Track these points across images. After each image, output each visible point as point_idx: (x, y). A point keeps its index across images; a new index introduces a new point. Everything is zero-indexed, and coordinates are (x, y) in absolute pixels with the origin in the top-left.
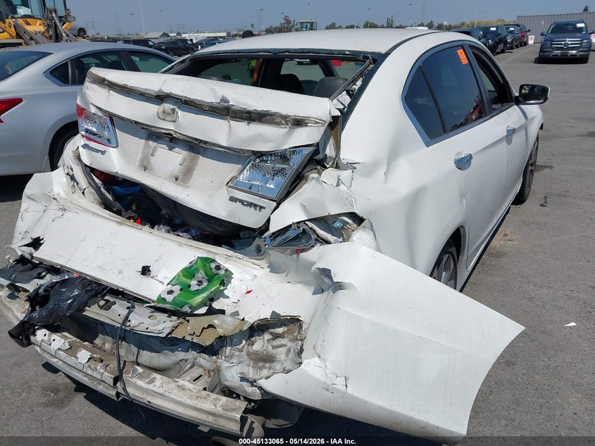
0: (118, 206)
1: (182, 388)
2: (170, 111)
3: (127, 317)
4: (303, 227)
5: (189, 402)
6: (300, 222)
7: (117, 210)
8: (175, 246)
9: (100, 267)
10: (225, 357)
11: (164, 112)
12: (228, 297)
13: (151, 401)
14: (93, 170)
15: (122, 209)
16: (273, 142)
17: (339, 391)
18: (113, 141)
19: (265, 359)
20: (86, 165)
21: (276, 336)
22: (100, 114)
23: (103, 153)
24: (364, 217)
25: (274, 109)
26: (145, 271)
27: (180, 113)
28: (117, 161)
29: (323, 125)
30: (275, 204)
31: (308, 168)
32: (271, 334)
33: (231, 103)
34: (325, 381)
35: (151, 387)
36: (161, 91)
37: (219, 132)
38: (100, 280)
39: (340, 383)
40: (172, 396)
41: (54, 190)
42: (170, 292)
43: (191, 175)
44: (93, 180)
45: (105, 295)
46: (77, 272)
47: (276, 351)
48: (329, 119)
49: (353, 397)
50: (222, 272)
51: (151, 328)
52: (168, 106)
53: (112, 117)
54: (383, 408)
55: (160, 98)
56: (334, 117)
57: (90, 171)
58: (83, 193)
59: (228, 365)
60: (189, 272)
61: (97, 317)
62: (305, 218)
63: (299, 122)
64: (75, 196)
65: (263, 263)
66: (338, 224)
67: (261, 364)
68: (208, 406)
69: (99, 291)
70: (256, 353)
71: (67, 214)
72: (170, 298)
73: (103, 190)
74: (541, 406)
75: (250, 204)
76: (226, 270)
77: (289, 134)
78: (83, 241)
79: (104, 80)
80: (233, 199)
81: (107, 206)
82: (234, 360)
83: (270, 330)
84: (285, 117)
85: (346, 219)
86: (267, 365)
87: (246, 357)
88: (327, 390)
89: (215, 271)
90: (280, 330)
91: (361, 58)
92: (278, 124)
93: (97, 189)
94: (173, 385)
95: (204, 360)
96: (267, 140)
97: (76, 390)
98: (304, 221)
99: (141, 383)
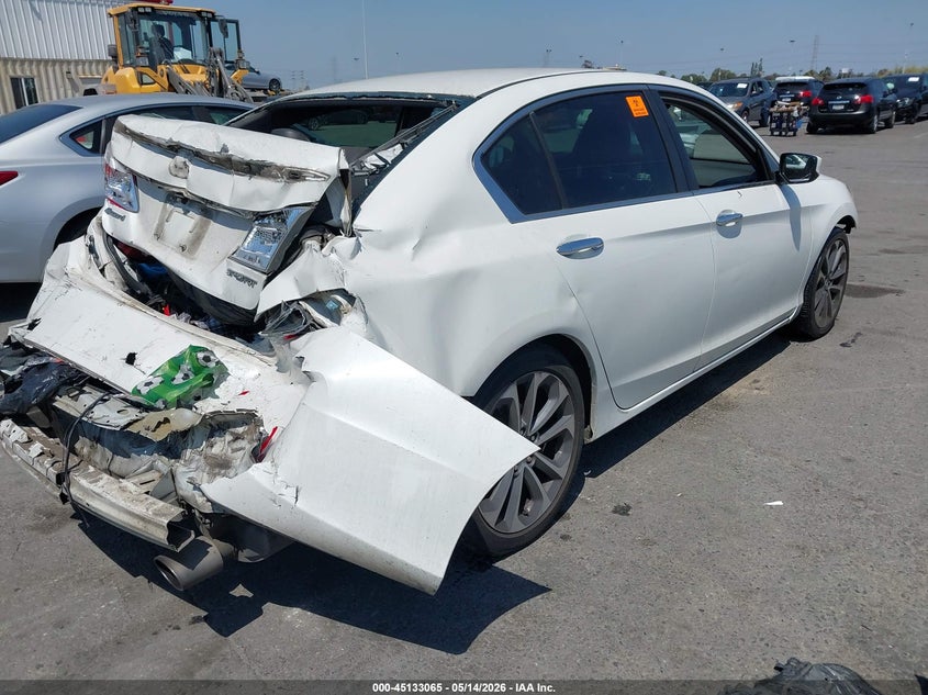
0: (145, 288)
1: (123, 490)
2: (182, 165)
3: (91, 407)
4: (294, 306)
5: (122, 503)
6: (293, 301)
7: (142, 294)
8: (172, 331)
9: (86, 353)
10: (185, 461)
11: (176, 166)
12: (217, 397)
13: (91, 503)
14: (116, 242)
15: (150, 293)
16: (267, 199)
17: (287, 504)
18: (135, 204)
19: (221, 466)
20: (108, 235)
21: (237, 438)
22: (122, 170)
23: (122, 218)
24: (355, 295)
25: (269, 159)
26: (131, 359)
27: (191, 166)
28: (134, 230)
29: (325, 180)
30: (265, 277)
31: (309, 233)
32: (232, 434)
33: (230, 153)
34: (271, 489)
35: (92, 487)
36: (171, 140)
37: (224, 189)
38: (81, 367)
39: (289, 496)
40: (108, 497)
41: (69, 263)
42: (148, 384)
43: (199, 244)
44: (115, 253)
45: (83, 385)
46: (59, 356)
47: (235, 454)
48: (335, 173)
49: (303, 513)
50: (212, 365)
51: (112, 422)
52: (180, 159)
53: (136, 176)
54: (338, 531)
55: (173, 149)
56: (342, 171)
57: (113, 242)
58: (102, 271)
59: (185, 469)
60: (176, 363)
61: (64, 409)
62: (300, 297)
63: (296, 176)
64: (91, 272)
65: (273, 361)
66: (330, 305)
67: (217, 470)
68: (140, 509)
69: (77, 379)
70: (214, 457)
71: (72, 290)
72: (145, 390)
73: (127, 267)
74: (658, 597)
75: (244, 279)
76: (218, 363)
77: (285, 189)
78: (76, 321)
79: (126, 128)
80: (231, 273)
81: (132, 290)
82: (193, 466)
83: (232, 430)
84: (280, 169)
85: (339, 298)
86: (223, 472)
87: (203, 461)
88: (274, 501)
89: (203, 363)
90: (240, 430)
91: (444, 103)
92: (275, 177)
93: (120, 265)
94: (116, 486)
95: (163, 463)
96: (263, 198)
97: (72, 517)
98: (297, 300)
99: (84, 482)
